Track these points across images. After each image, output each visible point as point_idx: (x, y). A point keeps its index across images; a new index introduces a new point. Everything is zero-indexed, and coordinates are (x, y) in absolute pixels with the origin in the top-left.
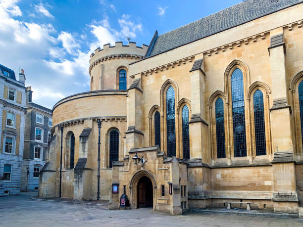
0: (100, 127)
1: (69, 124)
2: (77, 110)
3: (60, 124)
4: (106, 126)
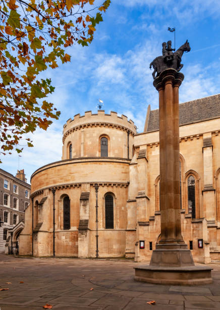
0: (97, 192)
2: (72, 175)
4: (103, 191)
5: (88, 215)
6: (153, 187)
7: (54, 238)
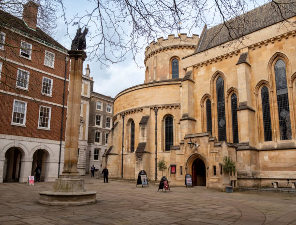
0: (156, 115)
1: (130, 112)
2: (137, 100)
3: (122, 113)
4: (162, 113)
5: (145, 138)
6: (199, 108)
7: (122, 160)
